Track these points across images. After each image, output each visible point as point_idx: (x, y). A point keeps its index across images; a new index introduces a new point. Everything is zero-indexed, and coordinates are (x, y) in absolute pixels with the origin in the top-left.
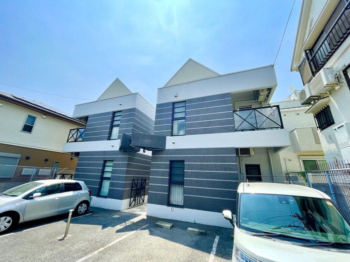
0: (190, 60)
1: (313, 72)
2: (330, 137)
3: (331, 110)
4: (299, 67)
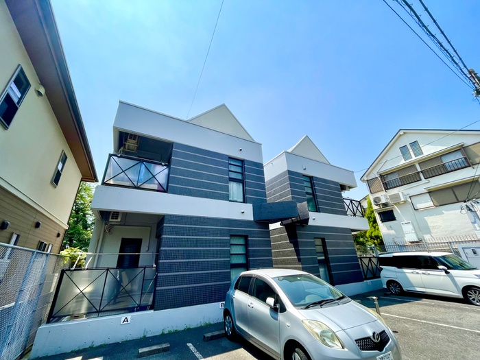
1: (385, 189)
2: (390, 227)
3: (394, 212)
4: (367, 181)
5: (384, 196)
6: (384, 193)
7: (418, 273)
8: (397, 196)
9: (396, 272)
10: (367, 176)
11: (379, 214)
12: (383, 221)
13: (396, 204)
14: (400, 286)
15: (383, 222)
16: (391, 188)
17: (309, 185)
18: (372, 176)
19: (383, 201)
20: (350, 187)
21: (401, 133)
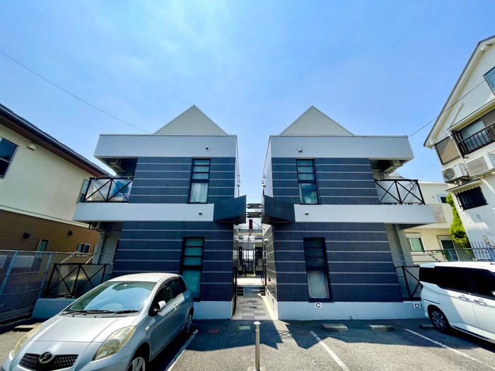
0: (313, 107)
1: (463, 155)
2: (478, 216)
3: (484, 191)
4: (435, 145)
5: (460, 167)
6: (461, 160)
7: (467, 300)
8: (481, 163)
9: (438, 293)
10: (435, 137)
11: (459, 196)
12: (465, 207)
13: (485, 176)
14: (445, 319)
15: (465, 209)
16: (473, 151)
17: (310, 170)
18: (442, 137)
19: (458, 174)
20: (402, 162)
21: (482, 48)
